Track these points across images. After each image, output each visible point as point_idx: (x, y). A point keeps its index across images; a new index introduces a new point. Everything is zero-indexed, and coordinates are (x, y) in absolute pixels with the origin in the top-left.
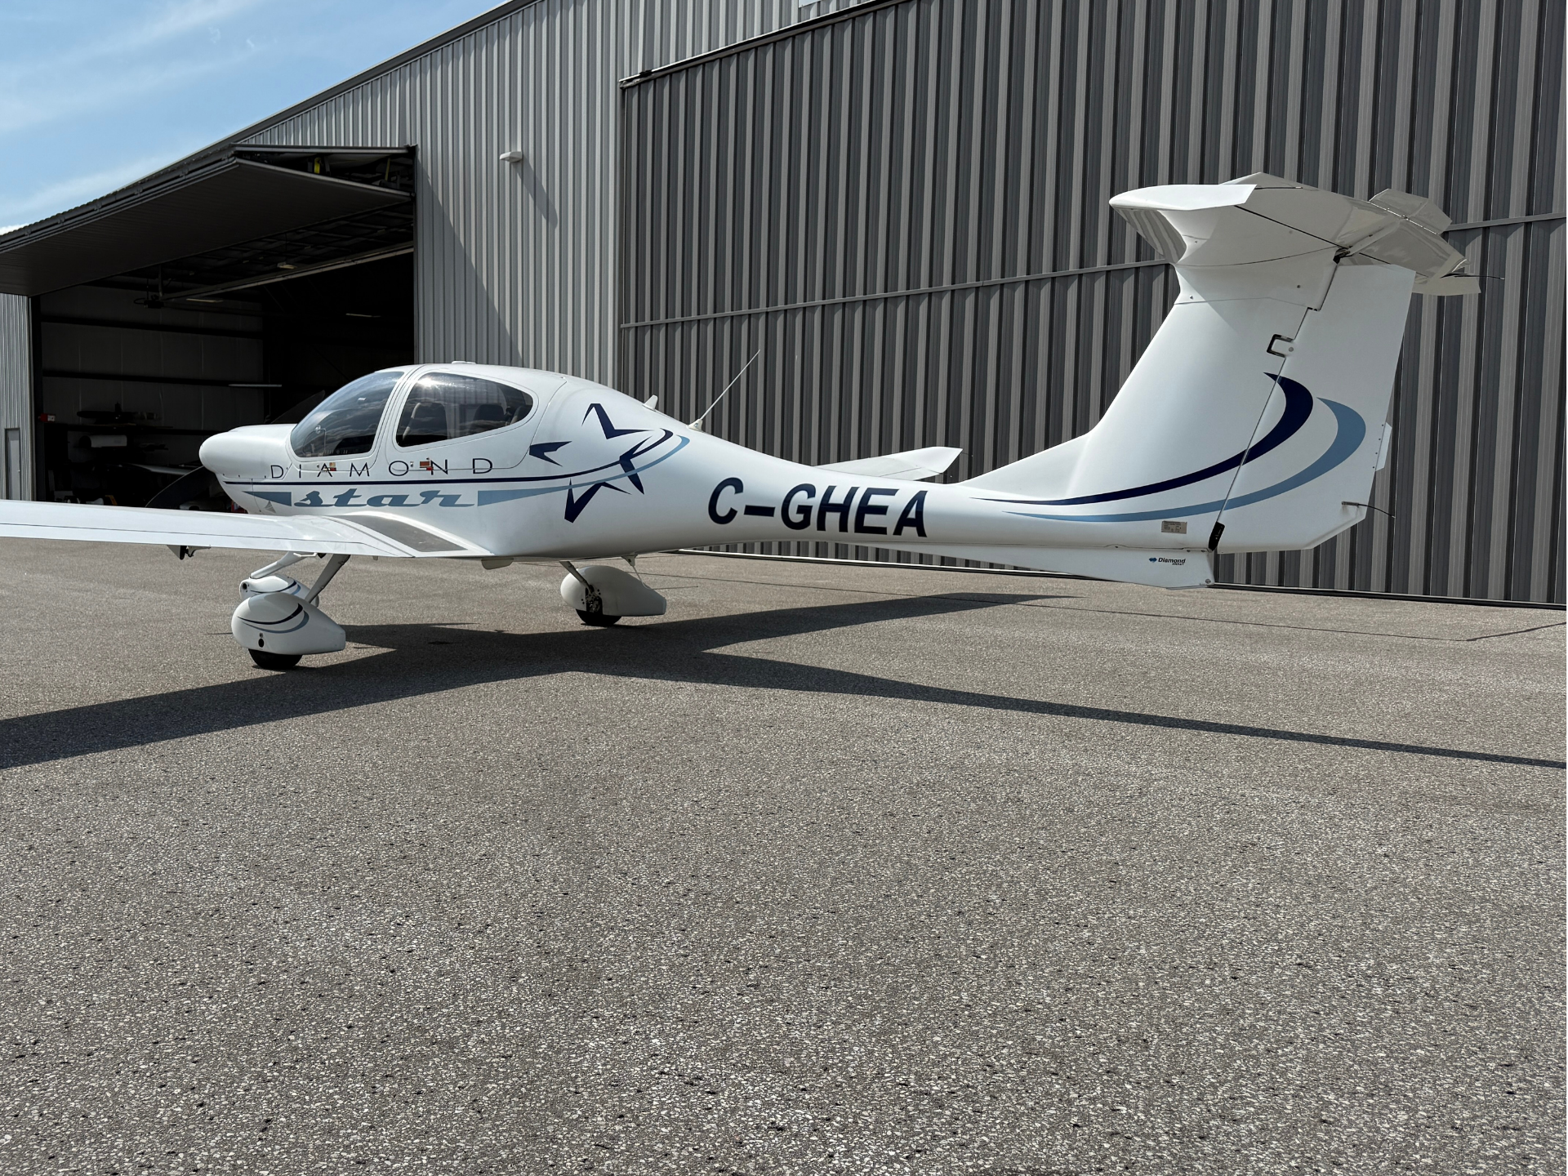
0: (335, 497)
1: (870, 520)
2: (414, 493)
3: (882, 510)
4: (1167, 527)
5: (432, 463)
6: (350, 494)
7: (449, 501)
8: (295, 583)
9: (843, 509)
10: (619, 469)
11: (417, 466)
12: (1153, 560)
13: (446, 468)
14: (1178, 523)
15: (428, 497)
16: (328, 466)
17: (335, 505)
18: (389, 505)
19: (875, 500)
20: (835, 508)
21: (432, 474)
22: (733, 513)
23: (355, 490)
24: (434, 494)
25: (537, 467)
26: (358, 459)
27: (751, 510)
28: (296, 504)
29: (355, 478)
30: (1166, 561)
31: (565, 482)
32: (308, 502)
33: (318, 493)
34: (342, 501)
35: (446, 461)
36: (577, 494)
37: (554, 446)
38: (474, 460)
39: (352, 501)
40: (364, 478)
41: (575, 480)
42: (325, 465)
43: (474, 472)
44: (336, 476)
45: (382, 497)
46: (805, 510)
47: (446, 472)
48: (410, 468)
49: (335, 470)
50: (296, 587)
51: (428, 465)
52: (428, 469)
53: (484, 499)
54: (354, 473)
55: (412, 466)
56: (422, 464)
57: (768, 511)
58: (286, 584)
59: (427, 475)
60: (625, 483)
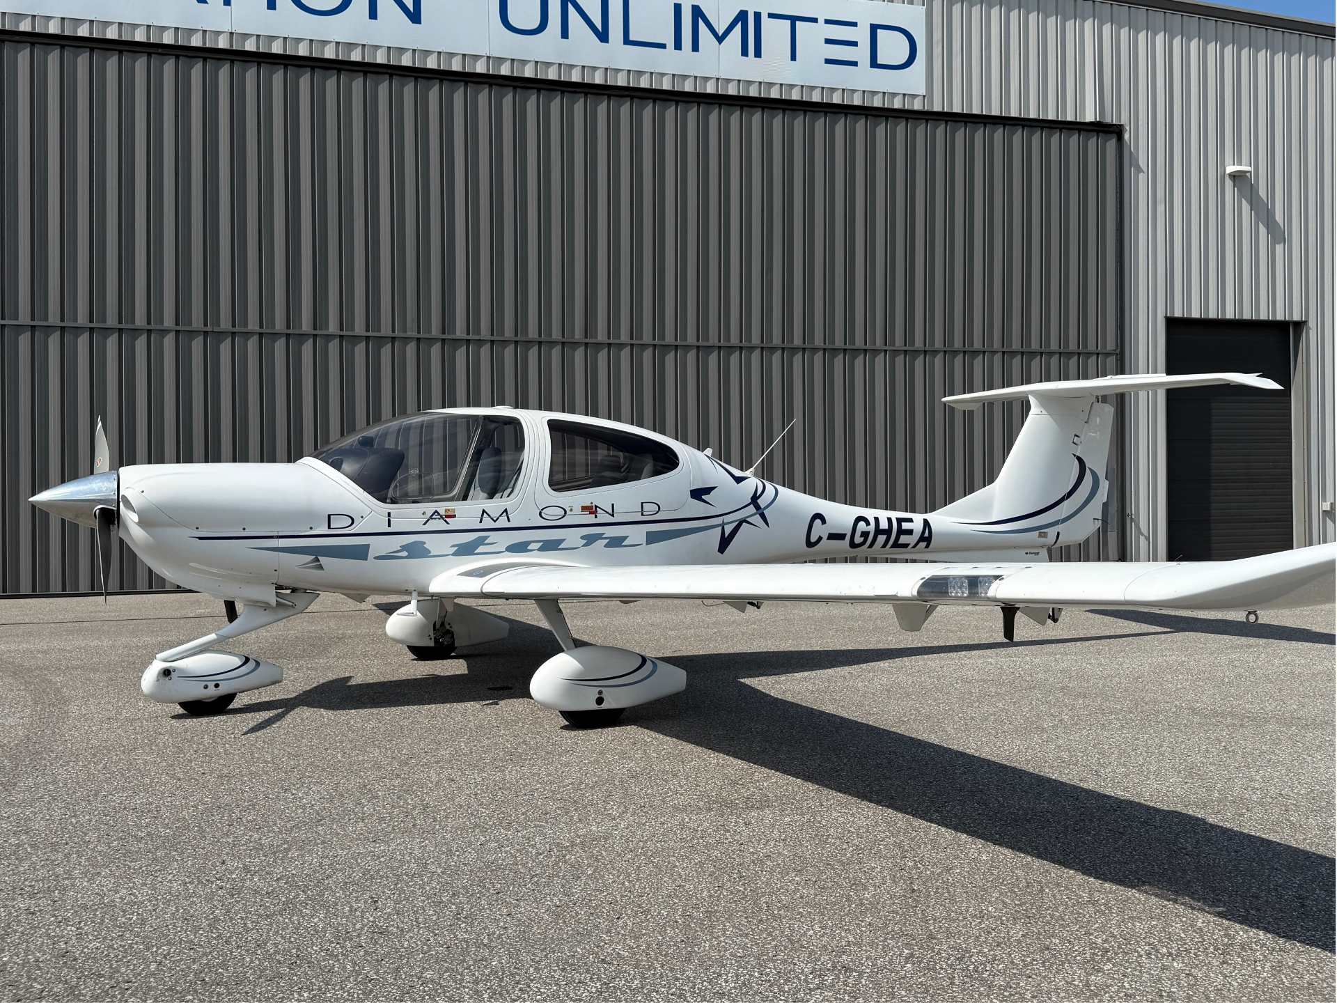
0: (453, 546)
1: (904, 539)
2: (573, 536)
3: (910, 532)
4: (1041, 535)
5: (596, 507)
6: (481, 542)
7: (616, 542)
8: (247, 660)
9: (888, 532)
10: (752, 509)
11: (577, 510)
12: (1027, 553)
13: (613, 511)
14: (1045, 532)
15: (590, 540)
16: (442, 513)
17: (455, 554)
18: (540, 549)
19: (905, 526)
20: (883, 532)
21: (596, 517)
22: (820, 538)
23: (487, 537)
24: (599, 536)
25: (697, 508)
26: (495, 505)
27: (832, 536)
28: (377, 558)
29: (488, 523)
30: (1032, 553)
31: (718, 521)
32: (405, 554)
33: (425, 543)
34: (466, 550)
35: (613, 505)
36: (728, 529)
37: (708, 490)
38: (642, 503)
39: (481, 549)
40: (502, 522)
41: (727, 519)
42: (436, 511)
43: (642, 515)
44: (454, 524)
45: (529, 543)
46: (865, 534)
47: (613, 515)
48: (568, 512)
49: (454, 516)
50: (251, 664)
51: (592, 510)
52: (591, 513)
53: (652, 538)
54: (486, 518)
55: (571, 510)
56: (584, 508)
57: (841, 537)
58: (237, 661)
59: (590, 519)
60: (757, 519)
